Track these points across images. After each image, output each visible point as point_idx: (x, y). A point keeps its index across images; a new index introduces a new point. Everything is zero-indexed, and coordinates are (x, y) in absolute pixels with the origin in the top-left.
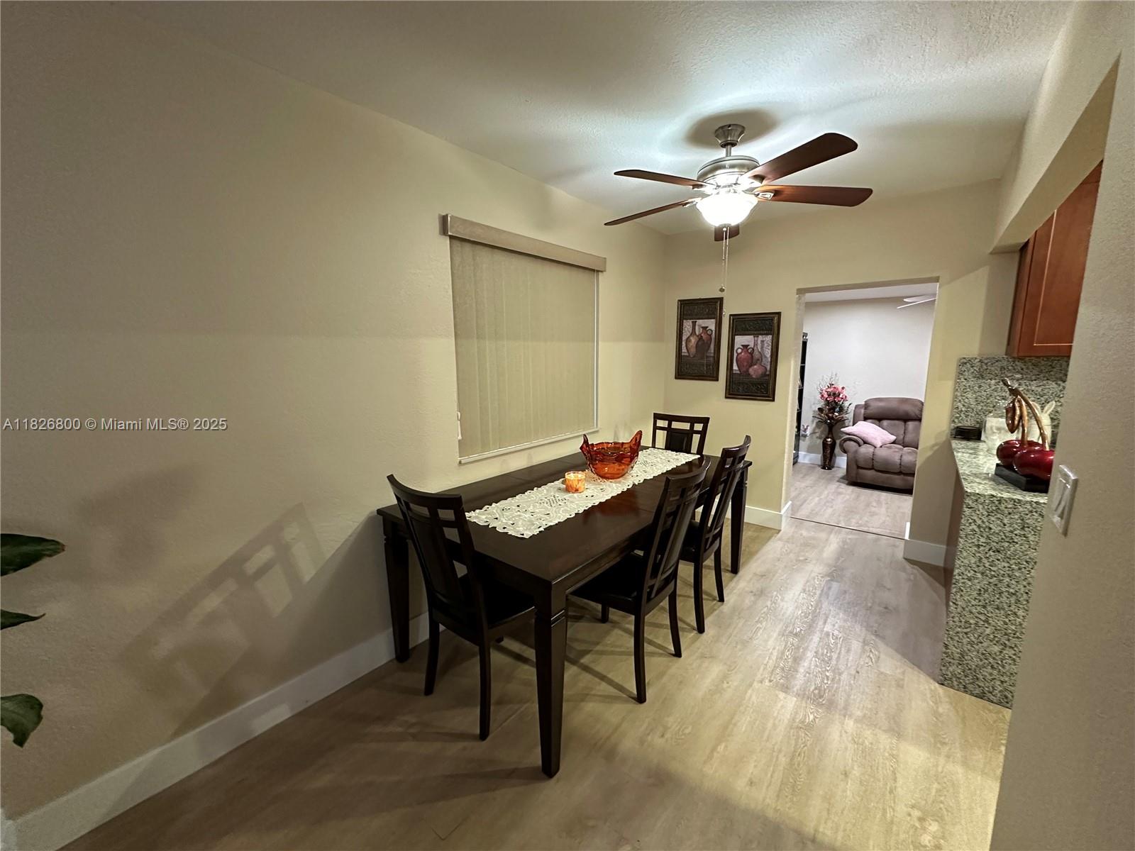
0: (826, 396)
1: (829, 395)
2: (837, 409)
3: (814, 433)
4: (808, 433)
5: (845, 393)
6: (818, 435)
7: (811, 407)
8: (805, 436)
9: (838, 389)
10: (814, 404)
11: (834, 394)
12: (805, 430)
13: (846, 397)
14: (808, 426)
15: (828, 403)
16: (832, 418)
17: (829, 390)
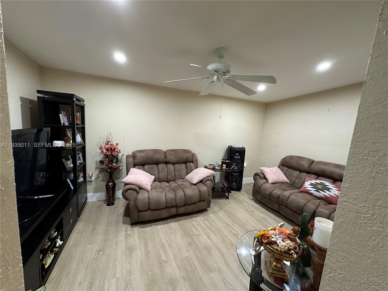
0: (105, 151)
1: (107, 150)
2: (115, 161)
3: (97, 178)
4: (93, 178)
5: (119, 147)
6: (101, 179)
7: (93, 159)
8: (91, 181)
9: (113, 145)
10: (96, 156)
11: (111, 149)
12: (90, 177)
13: (120, 151)
14: (92, 174)
15: (106, 156)
16: (112, 168)
17: (107, 146)
